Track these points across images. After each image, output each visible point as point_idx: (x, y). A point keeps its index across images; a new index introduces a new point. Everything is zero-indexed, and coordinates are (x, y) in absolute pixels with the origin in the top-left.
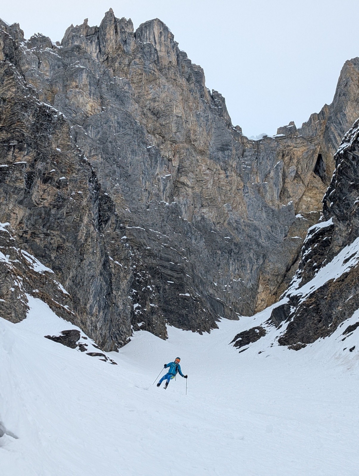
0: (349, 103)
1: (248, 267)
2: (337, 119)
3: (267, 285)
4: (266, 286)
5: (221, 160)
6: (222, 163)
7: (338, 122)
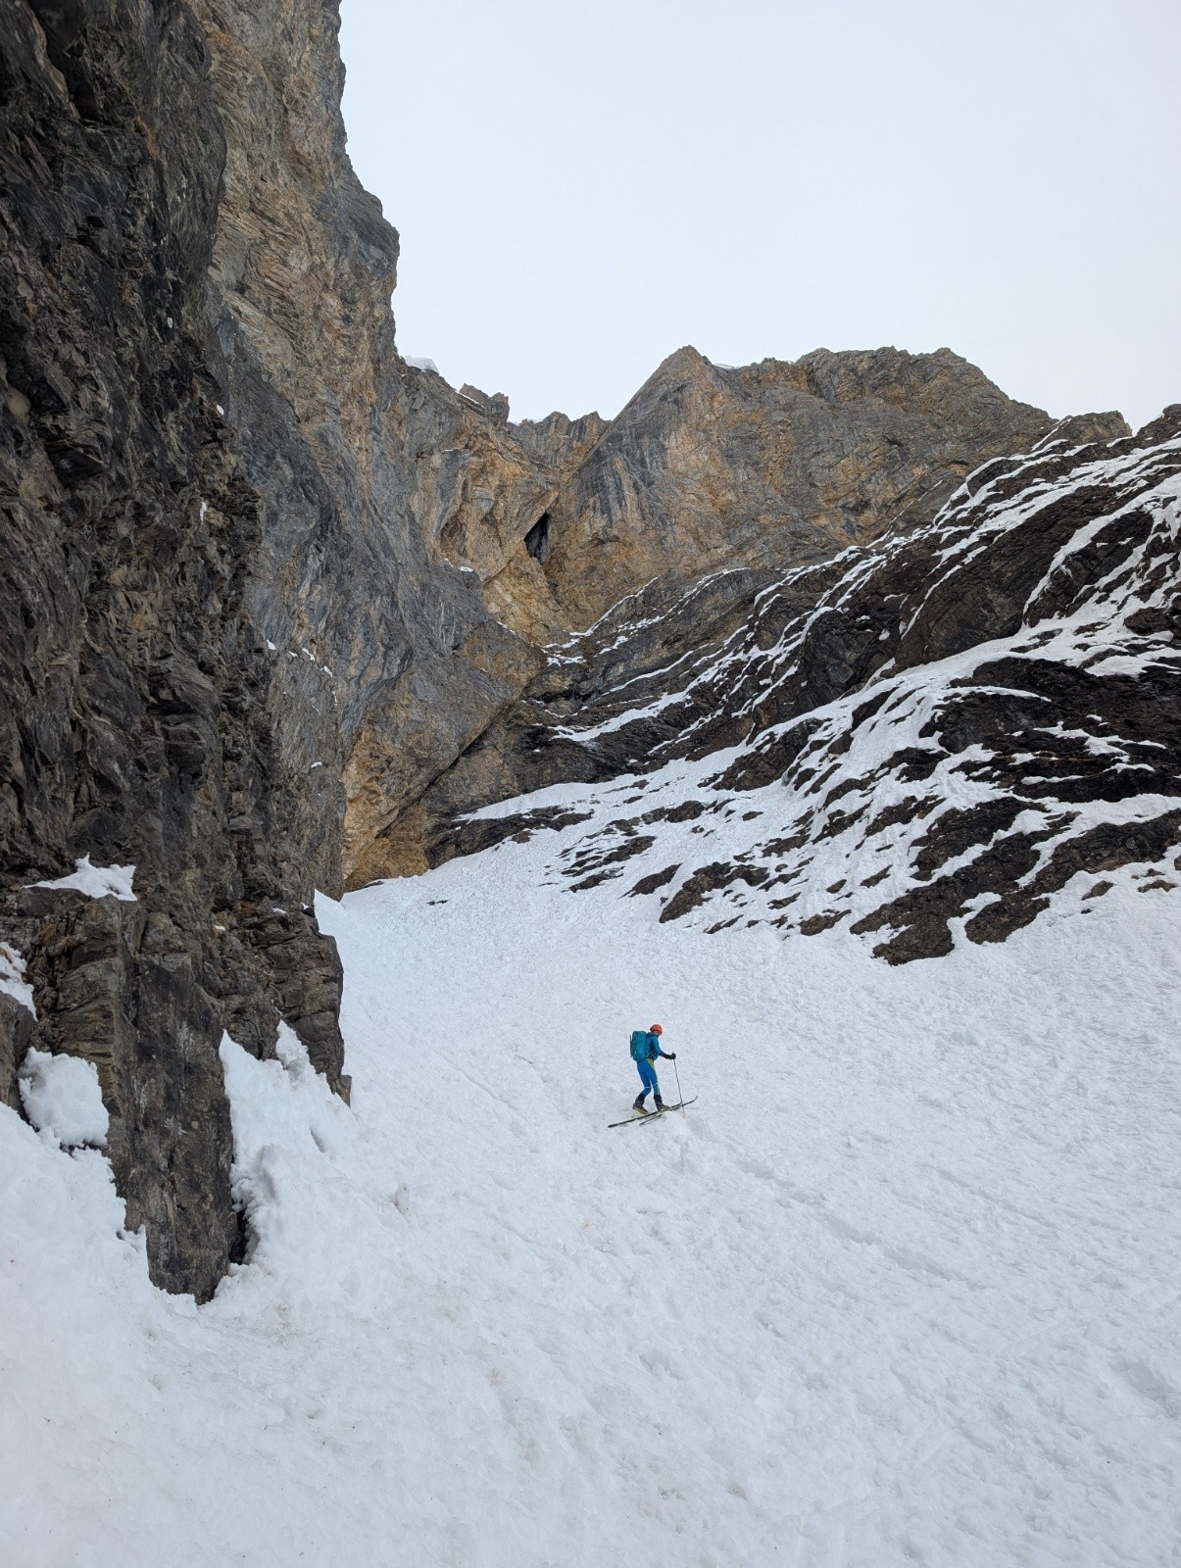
0: (683, 428)
1: (355, 653)
2: (640, 447)
3: (377, 779)
4: (370, 780)
5: (351, 252)
6: (346, 266)
7: (638, 456)
